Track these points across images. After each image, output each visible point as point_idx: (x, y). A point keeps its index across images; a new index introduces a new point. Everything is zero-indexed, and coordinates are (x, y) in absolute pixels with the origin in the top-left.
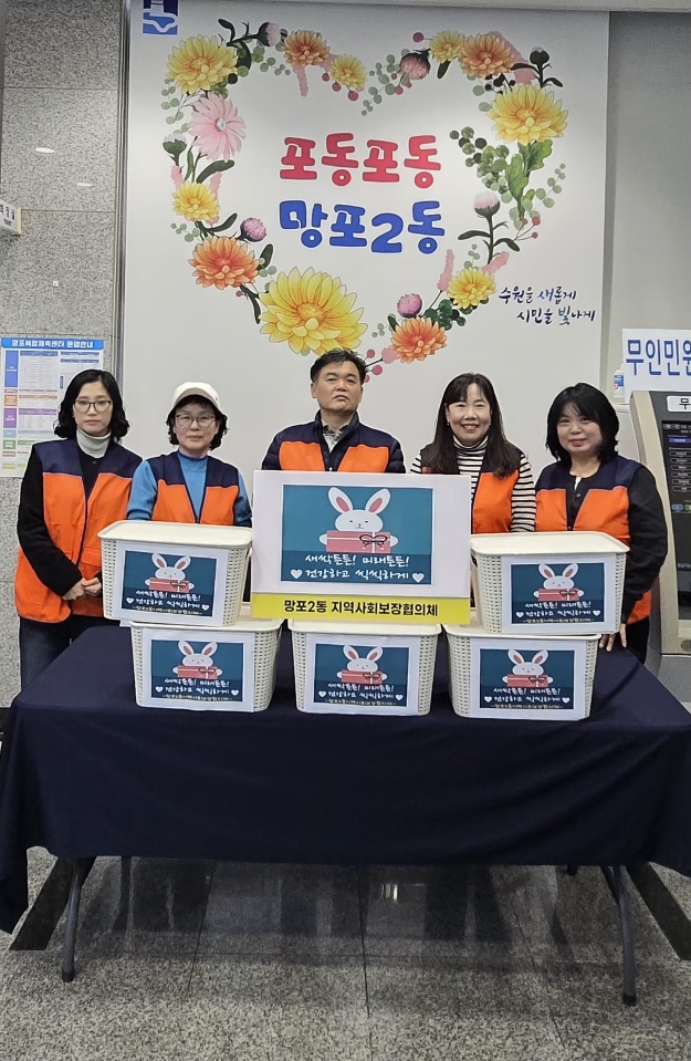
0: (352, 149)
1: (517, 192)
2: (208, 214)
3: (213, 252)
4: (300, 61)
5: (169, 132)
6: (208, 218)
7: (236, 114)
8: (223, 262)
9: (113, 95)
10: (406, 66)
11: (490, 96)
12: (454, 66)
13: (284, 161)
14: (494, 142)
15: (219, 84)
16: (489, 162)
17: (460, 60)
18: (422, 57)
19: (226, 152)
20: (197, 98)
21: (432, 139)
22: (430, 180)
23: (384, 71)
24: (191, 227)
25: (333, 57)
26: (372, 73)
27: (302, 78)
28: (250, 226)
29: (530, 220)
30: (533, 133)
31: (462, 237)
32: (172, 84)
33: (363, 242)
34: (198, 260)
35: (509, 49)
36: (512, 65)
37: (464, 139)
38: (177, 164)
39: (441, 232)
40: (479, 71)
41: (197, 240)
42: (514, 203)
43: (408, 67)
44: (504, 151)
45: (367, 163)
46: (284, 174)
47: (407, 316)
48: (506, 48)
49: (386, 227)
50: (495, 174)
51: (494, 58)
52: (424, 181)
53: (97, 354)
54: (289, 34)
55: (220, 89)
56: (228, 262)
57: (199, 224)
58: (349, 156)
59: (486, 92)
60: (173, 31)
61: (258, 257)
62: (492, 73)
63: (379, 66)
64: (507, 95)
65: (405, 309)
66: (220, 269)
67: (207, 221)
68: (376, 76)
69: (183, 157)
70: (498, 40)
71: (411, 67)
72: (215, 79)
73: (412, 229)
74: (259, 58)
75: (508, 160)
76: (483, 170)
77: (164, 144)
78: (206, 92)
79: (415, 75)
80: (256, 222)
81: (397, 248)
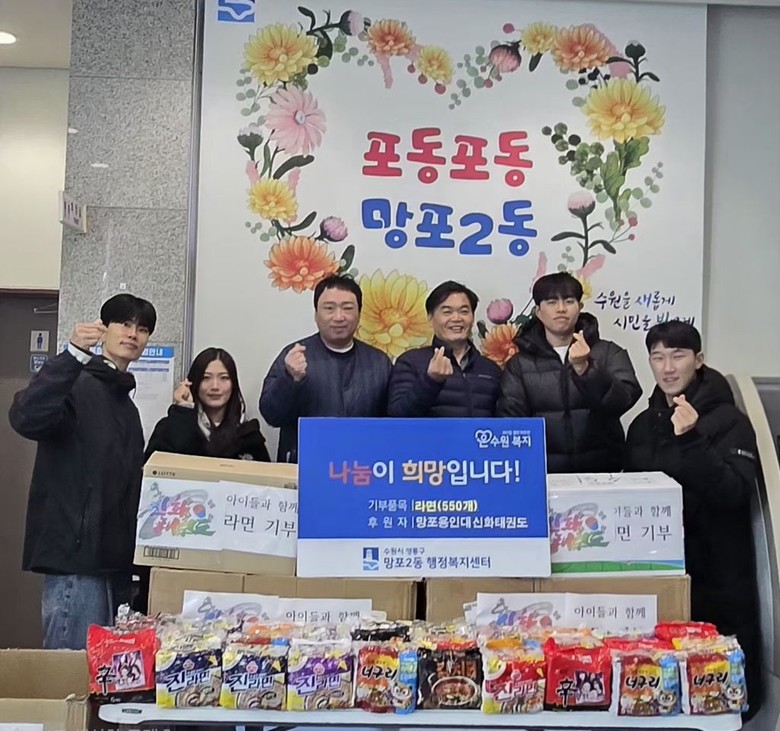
0: (439, 145)
1: (613, 191)
2: (285, 212)
3: (290, 252)
4: (384, 52)
5: (245, 125)
6: (285, 216)
7: (316, 107)
8: (302, 263)
9: (186, 86)
10: (496, 58)
11: (584, 91)
12: (547, 59)
13: (367, 157)
14: (588, 139)
15: (299, 74)
16: (583, 160)
17: (553, 52)
18: (513, 49)
19: (306, 147)
20: (274, 89)
21: (523, 135)
22: (521, 179)
23: (473, 63)
24: (267, 225)
25: (419, 48)
26: (460, 65)
27: (386, 69)
28: (330, 225)
29: (626, 220)
30: (628, 130)
31: (555, 239)
32: (248, 74)
33: (450, 244)
34: (274, 261)
35: (604, 42)
36: (607, 59)
37: (557, 136)
38: (253, 159)
39: (533, 233)
40: (573, 64)
41: (274, 240)
42: (610, 203)
43: (498, 59)
44: (599, 149)
45: (455, 160)
46: (367, 171)
47: (498, 322)
48: (600, 41)
49: (476, 227)
50: (590, 172)
51: (588, 50)
52: (514, 179)
53: (168, 362)
54: (372, 24)
55: (299, 80)
56: (307, 263)
57: (276, 223)
58: (436, 152)
59: (581, 87)
60: (250, 18)
61: (338, 258)
62: (586, 66)
63: (467, 58)
64: (602, 90)
65: (495, 315)
66: (297, 272)
67: (285, 220)
68: (465, 68)
69: (259, 150)
70: (592, 32)
71: (501, 58)
72: (294, 69)
73: (503, 230)
74: (340, 48)
75: (604, 158)
76: (577, 169)
77: (239, 138)
78: (285, 83)
79: (505, 68)
80: (336, 221)
81: (487, 249)
